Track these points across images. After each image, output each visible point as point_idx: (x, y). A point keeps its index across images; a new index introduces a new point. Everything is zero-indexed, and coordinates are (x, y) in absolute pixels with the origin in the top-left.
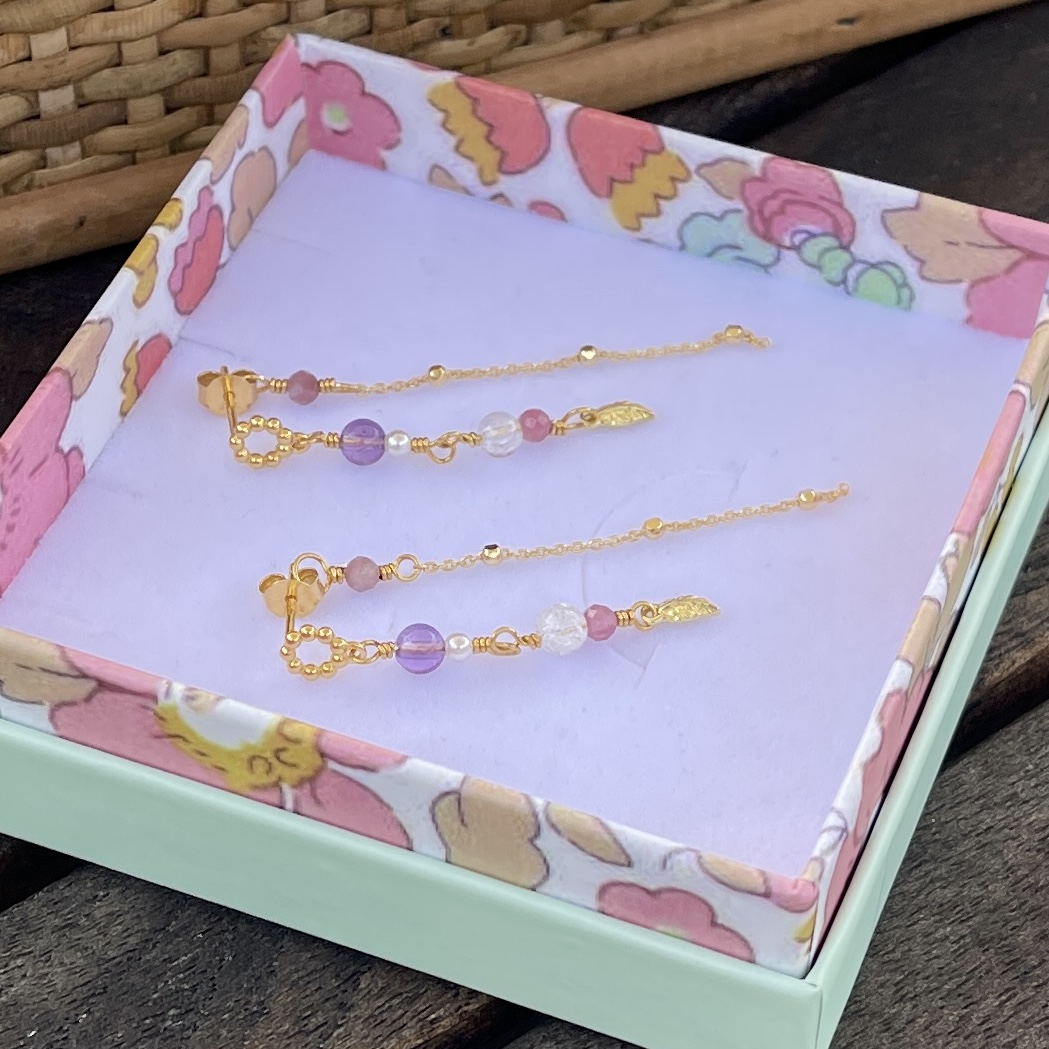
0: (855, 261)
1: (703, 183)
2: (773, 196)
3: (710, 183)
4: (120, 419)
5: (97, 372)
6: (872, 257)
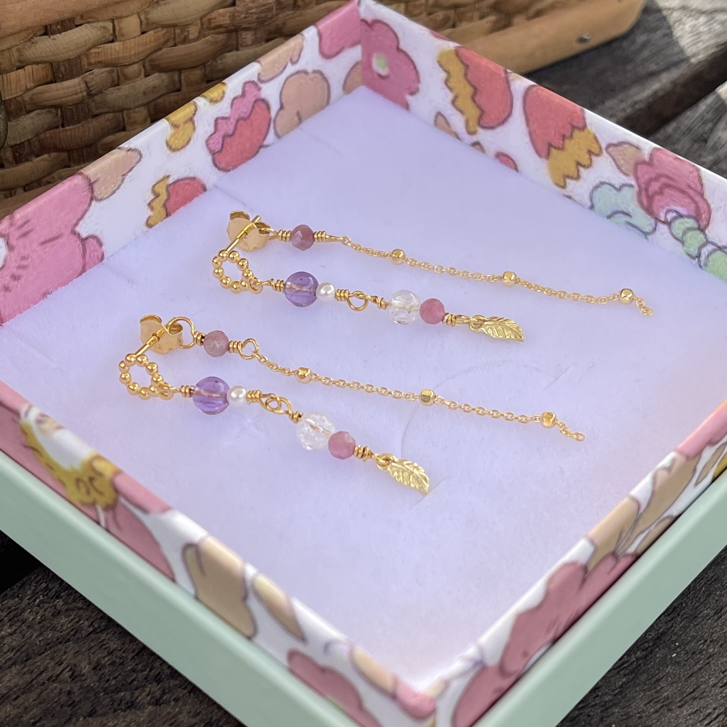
0: (707, 242)
1: (610, 159)
2: (657, 178)
3: (614, 160)
4: (146, 229)
5: (122, 186)
6: (720, 241)
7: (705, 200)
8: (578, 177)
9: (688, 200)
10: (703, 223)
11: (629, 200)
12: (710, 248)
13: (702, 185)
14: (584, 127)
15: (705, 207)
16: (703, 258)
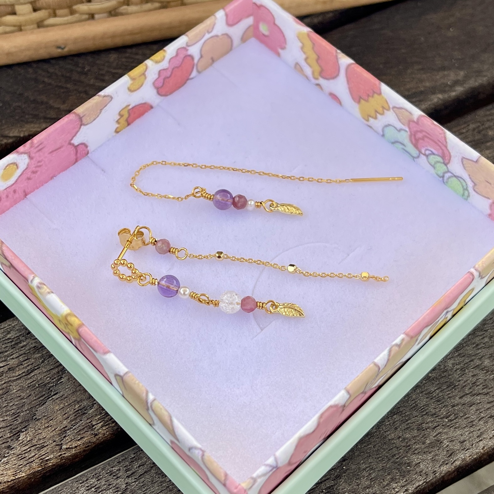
0: (448, 171)
1: (394, 114)
2: (420, 132)
3: (397, 115)
4: (114, 134)
5: (100, 115)
6: (455, 173)
7: (448, 150)
8: (376, 118)
9: (438, 147)
10: (447, 161)
11: (404, 137)
12: (449, 174)
13: (446, 142)
14: (380, 94)
15: (448, 153)
16: (445, 178)
